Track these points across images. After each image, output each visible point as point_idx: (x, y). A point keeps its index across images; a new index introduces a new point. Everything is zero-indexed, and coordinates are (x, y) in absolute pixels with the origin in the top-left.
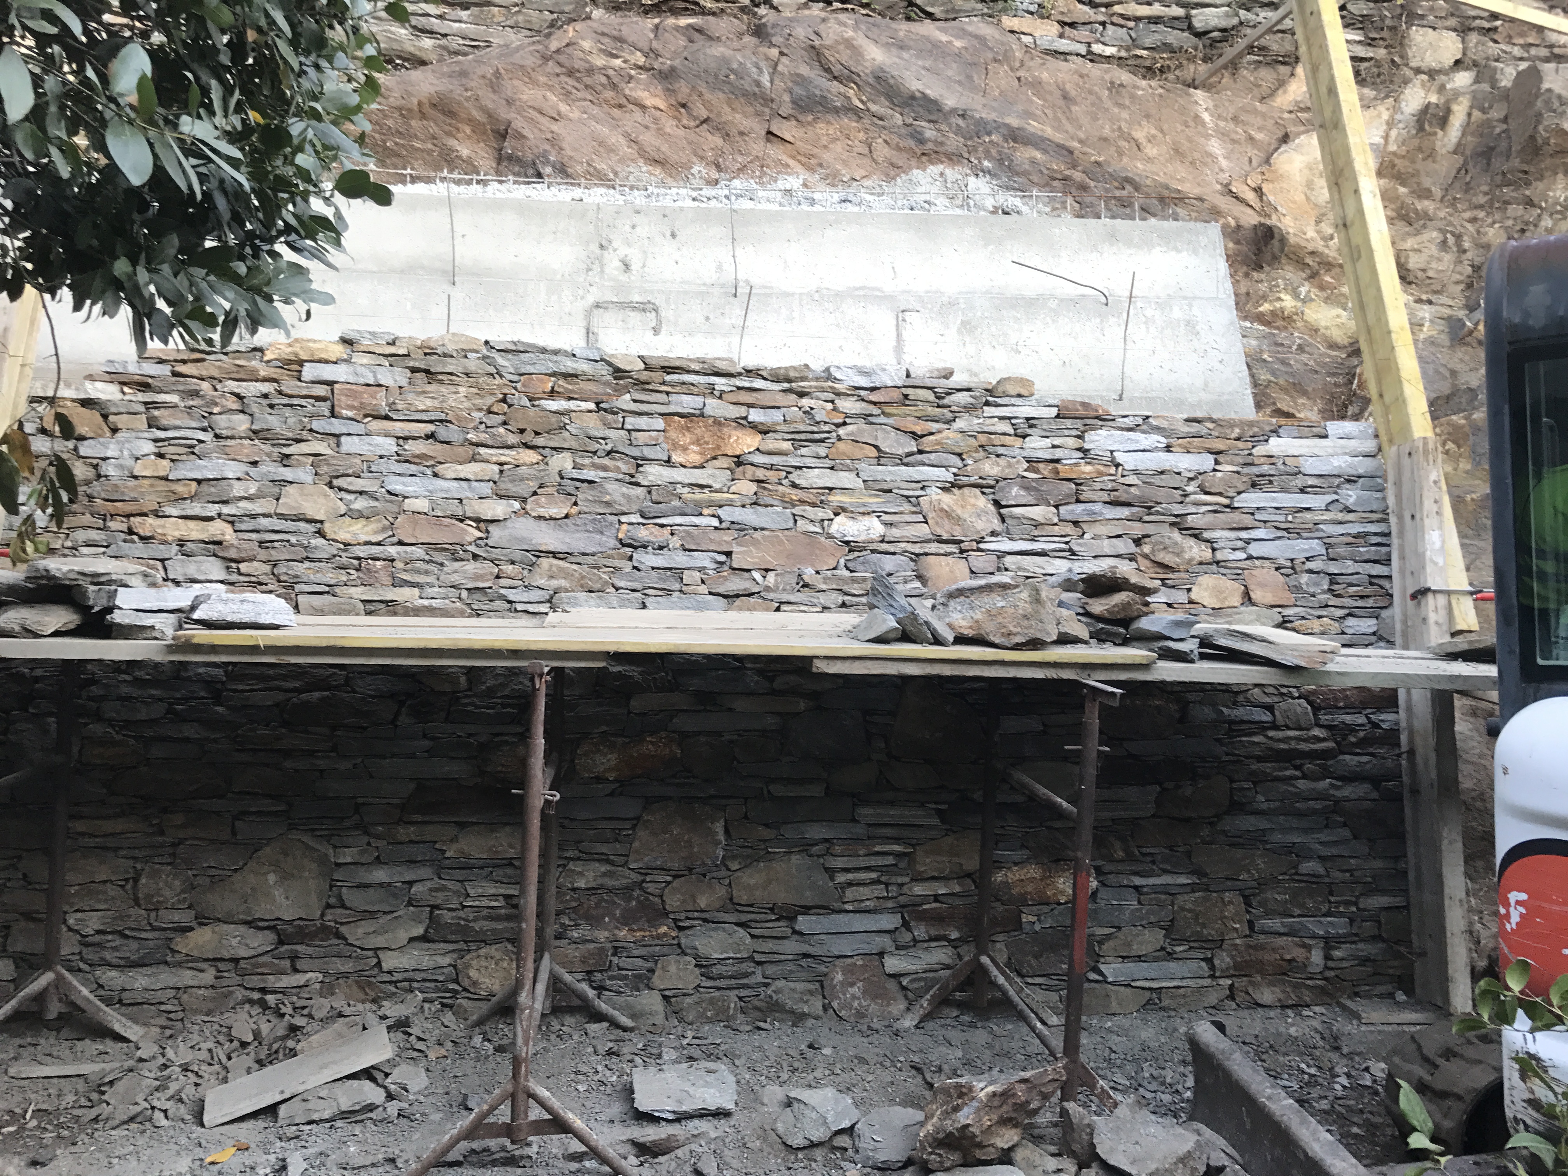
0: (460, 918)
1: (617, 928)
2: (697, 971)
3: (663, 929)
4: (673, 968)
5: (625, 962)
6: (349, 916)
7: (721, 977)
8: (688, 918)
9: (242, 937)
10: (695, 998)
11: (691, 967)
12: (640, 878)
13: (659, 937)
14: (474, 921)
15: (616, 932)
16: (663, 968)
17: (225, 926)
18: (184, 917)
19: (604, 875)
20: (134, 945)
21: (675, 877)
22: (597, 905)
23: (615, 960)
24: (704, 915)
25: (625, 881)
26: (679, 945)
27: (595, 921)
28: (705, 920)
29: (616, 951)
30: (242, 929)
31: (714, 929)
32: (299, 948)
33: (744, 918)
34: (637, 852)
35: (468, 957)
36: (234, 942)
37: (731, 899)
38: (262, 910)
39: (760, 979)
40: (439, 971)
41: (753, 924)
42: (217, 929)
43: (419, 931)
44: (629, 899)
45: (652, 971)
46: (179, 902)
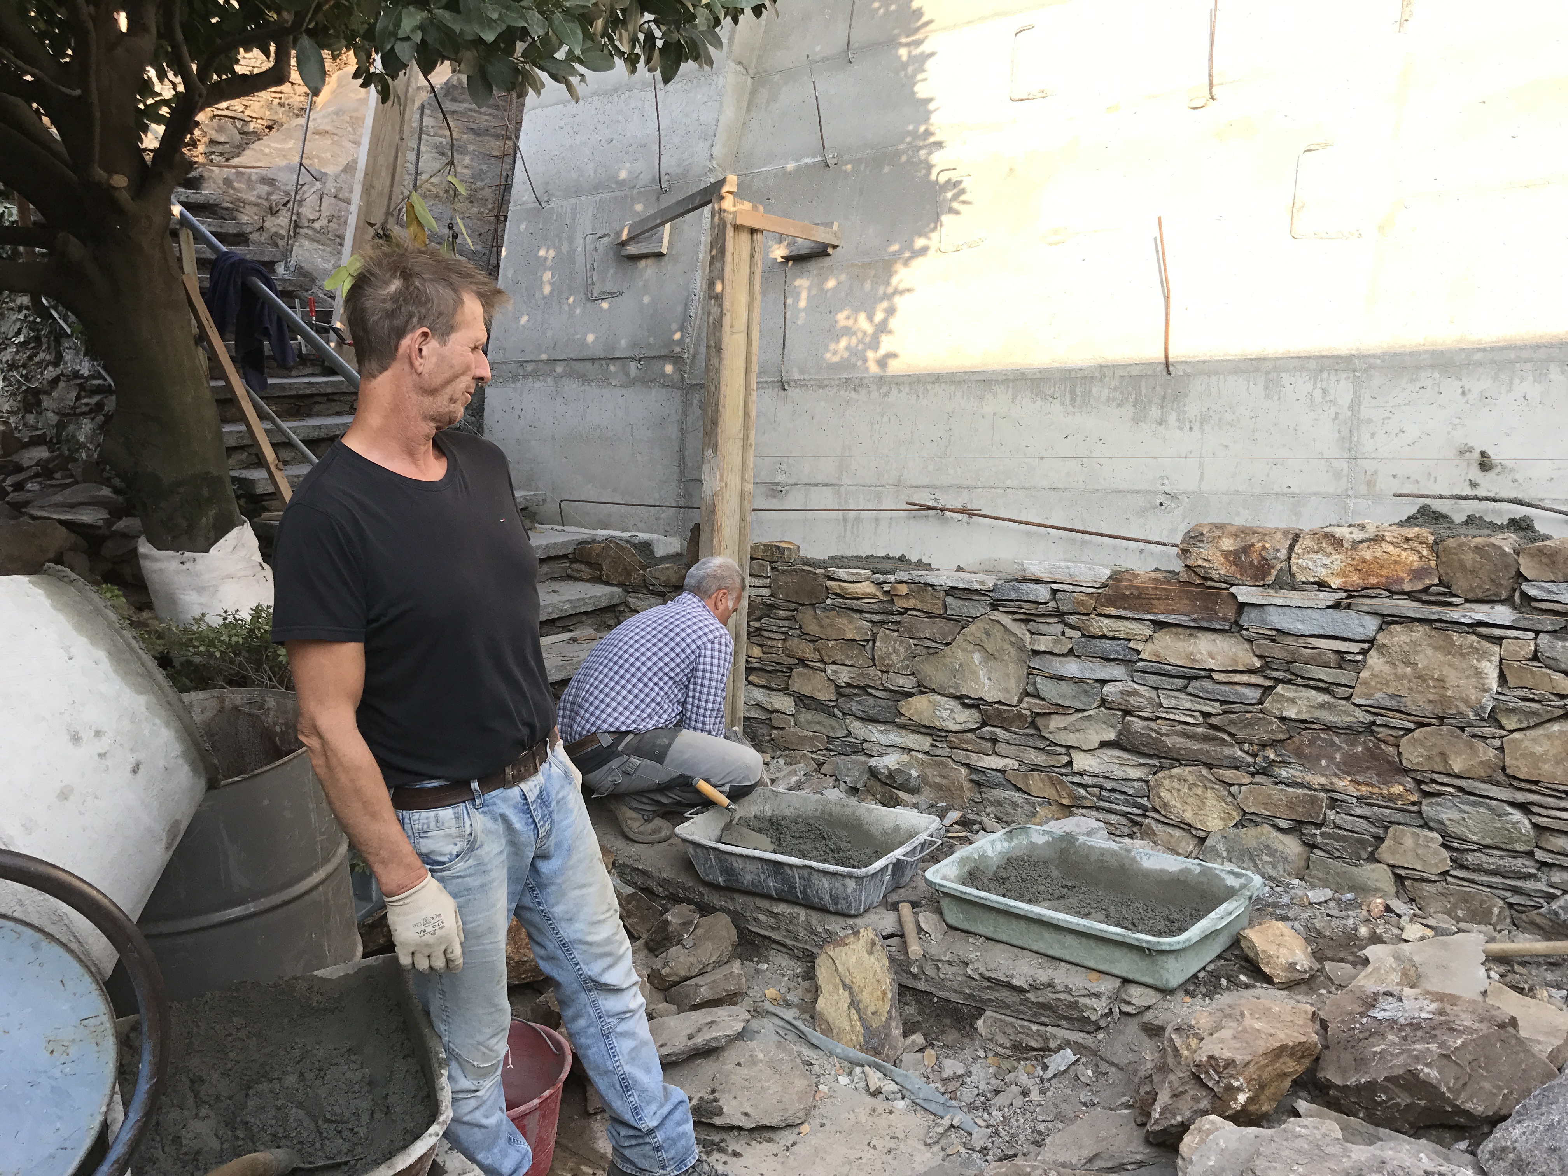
0: (1152, 729)
1: (1336, 775)
2: (1445, 854)
3: (1397, 789)
4: (1409, 842)
5: (1346, 821)
6: (1043, 707)
7: (1478, 869)
8: (1434, 781)
9: (952, 711)
10: (1440, 887)
11: (1436, 846)
12: (1370, 718)
13: (1391, 798)
14: (1167, 735)
15: (1335, 780)
16: (1395, 839)
17: (938, 698)
18: (907, 683)
19: (1322, 706)
20: (871, 701)
21: (1421, 725)
22: (1311, 742)
23: (1331, 814)
24: (1457, 782)
25: (1349, 719)
26: (1420, 813)
27: (1307, 760)
28: (1460, 789)
29: (1334, 803)
30: (952, 703)
31: (1474, 804)
32: (998, 731)
33: (1521, 797)
34: (1365, 683)
35: (1160, 774)
36: (946, 714)
37: (1504, 769)
38: (969, 689)
39: (1541, 886)
40: (1129, 784)
41: (1535, 809)
42: (931, 698)
43: (1111, 736)
44: (1353, 744)
45: (1380, 840)
46: (903, 668)
